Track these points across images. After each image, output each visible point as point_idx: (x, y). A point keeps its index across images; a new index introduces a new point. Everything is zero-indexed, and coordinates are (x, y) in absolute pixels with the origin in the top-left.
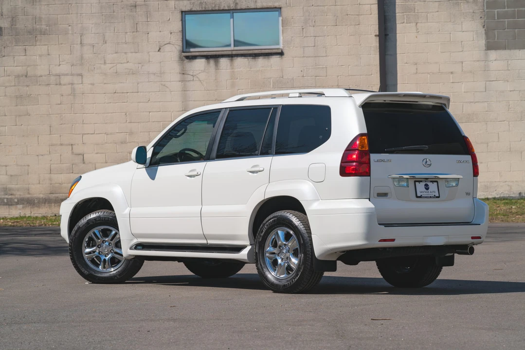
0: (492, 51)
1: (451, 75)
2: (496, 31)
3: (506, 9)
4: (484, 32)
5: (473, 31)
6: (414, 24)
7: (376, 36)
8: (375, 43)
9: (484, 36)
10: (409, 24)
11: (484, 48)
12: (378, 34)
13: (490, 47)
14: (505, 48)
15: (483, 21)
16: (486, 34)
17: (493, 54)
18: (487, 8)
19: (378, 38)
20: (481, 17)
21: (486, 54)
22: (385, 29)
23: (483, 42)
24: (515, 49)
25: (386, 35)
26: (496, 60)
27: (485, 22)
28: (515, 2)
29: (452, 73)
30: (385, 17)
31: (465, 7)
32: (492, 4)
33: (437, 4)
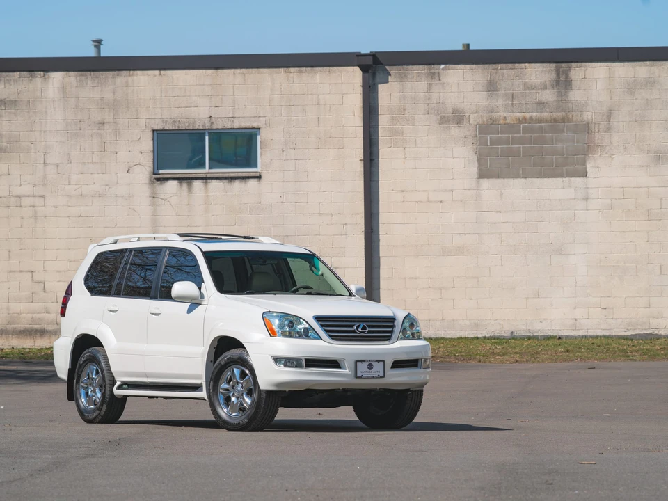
0: (484, 180)
1: (441, 205)
2: (489, 158)
3: (500, 135)
4: (476, 159)
5: (465, 158)
6: (402, 149)
7: (361, 160)
8: (359, 168)
9: (476, 163)
10: (396, 149)
11: (476, 176)
12: (362, 158)
13: (482, 174)
14: (498, 177)
15: (475, 147)
16: (479, 161)
17: (486, 183)
18: (480, 134)
19: (363, 163)
20: (473, 143)
21: (478, 182)
22: (371, 154)
23: (474, 169)
24: (509, 178)
25: (372, 160)
26: (488, 189)
27: (477, 148)
28: (509, 128)
29: (441, 202)
30: (371, 140)
31: (456, 131)
32: (485, 129)
33: (427, 128)
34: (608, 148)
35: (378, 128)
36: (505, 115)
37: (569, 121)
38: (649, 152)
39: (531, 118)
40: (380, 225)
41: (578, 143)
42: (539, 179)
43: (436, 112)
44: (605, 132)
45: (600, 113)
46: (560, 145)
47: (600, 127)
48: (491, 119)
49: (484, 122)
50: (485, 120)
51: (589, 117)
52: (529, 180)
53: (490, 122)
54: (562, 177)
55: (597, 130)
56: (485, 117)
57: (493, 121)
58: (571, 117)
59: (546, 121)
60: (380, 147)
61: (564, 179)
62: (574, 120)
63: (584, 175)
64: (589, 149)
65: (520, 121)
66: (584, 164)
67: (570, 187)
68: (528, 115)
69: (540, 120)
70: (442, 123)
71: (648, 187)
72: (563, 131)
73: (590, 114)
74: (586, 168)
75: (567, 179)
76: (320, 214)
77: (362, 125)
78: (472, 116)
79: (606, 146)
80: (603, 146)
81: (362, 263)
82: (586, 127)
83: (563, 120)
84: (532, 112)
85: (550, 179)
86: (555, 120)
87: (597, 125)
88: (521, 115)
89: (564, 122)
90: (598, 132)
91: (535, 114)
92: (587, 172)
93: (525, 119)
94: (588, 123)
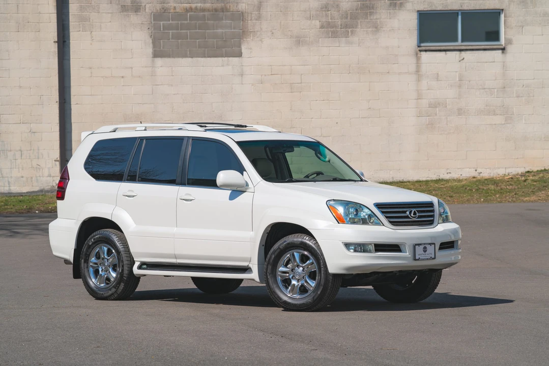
0: (158, 58)
1: (122, 79)
2: (162, 41)
3: (171, 22)
4: (151, 41)
5: (142, 40)
6: (89, 33)
7: (54, 42)
8: (54, 48)
9: (151, 45)
10: (84, 33)
11: (151, 56)
12: (56, 40)
13: (156, 55)
14: (169, 56)
15: (150, 31)
16: (154, 43)
17: (159, 61)
18: (154, 20)
19: (57, 44)
20: (149, 28)
21: (153, 61)
22: (64, 36)
23: (150, 50)
24: (179, 57)
25: (64, 42)
26: (161, 67)
27: (152, 32)
28: (179, 16)
29: (123, 77)
30: (63, 25)
31: (135, 19)
32: (158, 16)
33: (110, 15)
34: (259, 33)
35: (69, 15)
36: (175, 5)
37: (227, 10)
38: (292, 37)
39: (196, 8)
40: (72, 97)
41: (234, 28)
42: (203, 59)
43: (117, 2)
44: (256, 20)
45: (252, 4)
46: (220, 31)
47: (253, 15)
48: (163, 9)
49: (157, 10)
50: (158, 9)
51: (244, 8)
52: (195, 59)
53: (163, 11)
54: (222, 56)
55: (250, 18)
56: (159, 7)
57: (165, 10)
58: (228, 8)
59: (209, 10)
60: (71, 31)
61: (223, 58)
62: (231, 10)
63: (239, 55)
64: (243, 34)
65: (187, 10)
66: (240, 46)
67: (228, 65)
68: (193, 6)
69: (203, 10)
70: (122, 12)
71: (291, 66)
72: (222, 19)
73: (244, 5)
74: (241, 50)
75: (226, 58)
76: (20, 87)
77: (56, 12)
78: (147, 6)
79: (257, 31)
80: (254, 31)
81: (57, 128)
82: (241, 16)
83: (223, 10)
84: (197, 3)
85: (212, 59)
86: (216, 10)
87: (250, 15)
88: (188, 5)
89: (223, 12)
90: (251, 20)
91: (199, 5)
92: (242, 53)
93: (191, 8)
94: (242, 13)
